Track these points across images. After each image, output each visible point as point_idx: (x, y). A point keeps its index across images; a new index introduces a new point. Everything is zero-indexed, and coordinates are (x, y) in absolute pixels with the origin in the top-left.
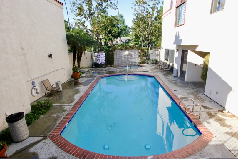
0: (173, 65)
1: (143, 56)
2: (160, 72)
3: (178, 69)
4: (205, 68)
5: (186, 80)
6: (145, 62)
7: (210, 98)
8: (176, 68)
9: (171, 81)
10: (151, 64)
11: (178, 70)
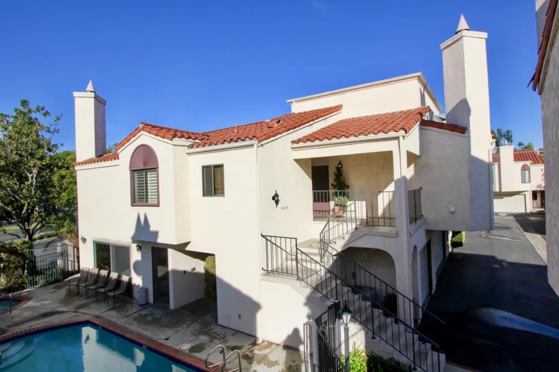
0: (130, 279)
1: (16, 268)
2: (93, 302)
3: (147, 287)
4: (210, 280)
5: (172, 306)
6: (23, 283)
7: (231, 329)
8: (141, 285)
9: (141, 320)
10: (48, 284)
11: (146, 290)
